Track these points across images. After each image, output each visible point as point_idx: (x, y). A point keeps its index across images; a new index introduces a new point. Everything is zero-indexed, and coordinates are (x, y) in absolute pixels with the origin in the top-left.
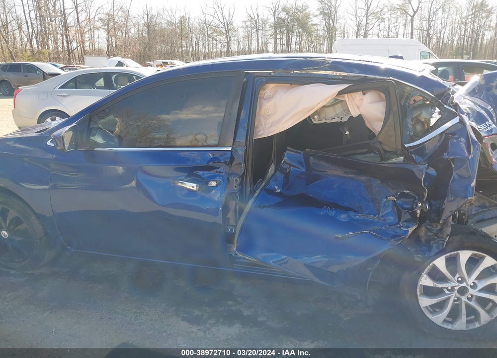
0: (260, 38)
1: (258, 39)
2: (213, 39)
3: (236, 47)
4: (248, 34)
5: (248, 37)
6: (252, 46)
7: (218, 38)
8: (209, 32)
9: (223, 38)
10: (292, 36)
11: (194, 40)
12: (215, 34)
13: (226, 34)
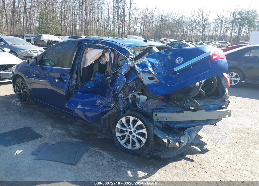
0: (222, 28)
1: (221, 30)
2: (196, 29)
3: (208, 33)
4: (216, 27)
5: (216, 28)
6: (218, 33)
7: (199, 28)
8: (194, 25)
9: (201, 29)
10: (242, 28)
11: (185, 29)
12: (197, 26)
13: (203, 26)
